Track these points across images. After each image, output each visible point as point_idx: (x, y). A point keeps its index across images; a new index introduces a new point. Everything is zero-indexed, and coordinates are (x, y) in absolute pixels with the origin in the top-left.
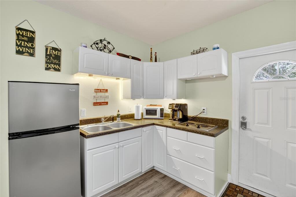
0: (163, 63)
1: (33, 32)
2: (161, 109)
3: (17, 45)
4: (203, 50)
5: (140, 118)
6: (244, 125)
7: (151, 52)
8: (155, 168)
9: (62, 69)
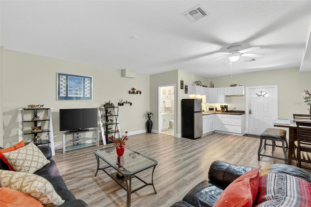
0: (217, 88)
1: (183, 81)
2: (216, 108)
3: (180, 86)
4: (235, 85)
6: (250, 113)
7: (211, 83)
8: (215, 131)
9: (188, 92)
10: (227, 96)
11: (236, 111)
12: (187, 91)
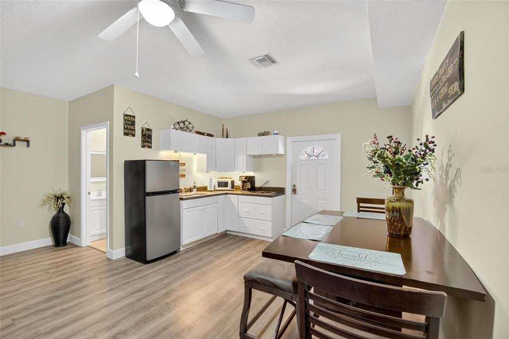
0: (234, 139)
1: (134, 117)
2: (232, 181)
3: (124, 128)
4: (266, 133)
5: (213, 190)
6: (294, 191)
7: (223, 129)
8: (228, 233)
9: (153, 146)
10: (254, 156)
11: (270, 188)
12: (151, 143)
